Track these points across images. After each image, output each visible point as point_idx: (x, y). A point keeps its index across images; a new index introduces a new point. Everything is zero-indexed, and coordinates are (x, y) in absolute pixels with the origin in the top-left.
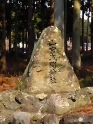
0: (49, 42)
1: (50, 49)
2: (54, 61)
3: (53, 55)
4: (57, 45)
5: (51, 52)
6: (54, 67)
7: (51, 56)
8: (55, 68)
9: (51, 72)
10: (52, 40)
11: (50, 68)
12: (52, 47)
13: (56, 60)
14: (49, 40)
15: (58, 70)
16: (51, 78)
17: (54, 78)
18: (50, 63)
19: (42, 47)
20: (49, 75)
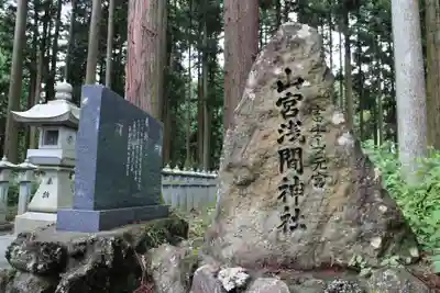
0: (275, 76)
1: (280, 100)
2: (297, 144)
3: (291, 123)
4: (306, 84)
5: (283, 113)
6: (299, 167)
7: (283, 126)
8: (301, 172)
9: (286, 186)
10: (288, 71)
11: (282, 170)
12: (289, 94)
13: (303, 141)
14: (278, 71)
15: (313, 181)
16: (287, 208)
17: (297, 211)
18: (281, 152)
19: (252, 96)
20: (279, 198)
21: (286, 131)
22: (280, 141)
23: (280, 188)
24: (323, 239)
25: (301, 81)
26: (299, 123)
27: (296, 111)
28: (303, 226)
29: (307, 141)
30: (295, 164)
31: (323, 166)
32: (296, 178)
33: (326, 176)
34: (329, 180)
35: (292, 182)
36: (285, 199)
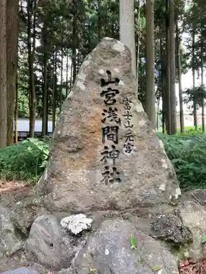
0: (100, 75)
2: (114, 124)
3: (110, 109)
4: (121, 83)
5: (105, 102)
6: (115, 140)
9: (106, 152)
10: (108, 72)
11: (103, 141)
12: (109, 89)
13: (119, 121)
14: (102, 71)
15: (125, 149)
16: (107, 168)
17: (114, 169)
18: (103, 129)
19: (83, 87)
20: (101, 160)
21: (107, 114)
22: (103, 121)
23: (102, 154)
24: (131, 187)
25: (117, 80)
26: (116, 110)
27: (115, 101)
28: (119, 180)
29: (122, 122)
30: (113, 137)
31: (131, 139)
32: (113, 147)
33: (133, 146)
34: (135, 148)
35: (110, 149)
36: (106, 161)
